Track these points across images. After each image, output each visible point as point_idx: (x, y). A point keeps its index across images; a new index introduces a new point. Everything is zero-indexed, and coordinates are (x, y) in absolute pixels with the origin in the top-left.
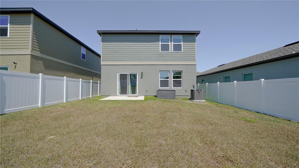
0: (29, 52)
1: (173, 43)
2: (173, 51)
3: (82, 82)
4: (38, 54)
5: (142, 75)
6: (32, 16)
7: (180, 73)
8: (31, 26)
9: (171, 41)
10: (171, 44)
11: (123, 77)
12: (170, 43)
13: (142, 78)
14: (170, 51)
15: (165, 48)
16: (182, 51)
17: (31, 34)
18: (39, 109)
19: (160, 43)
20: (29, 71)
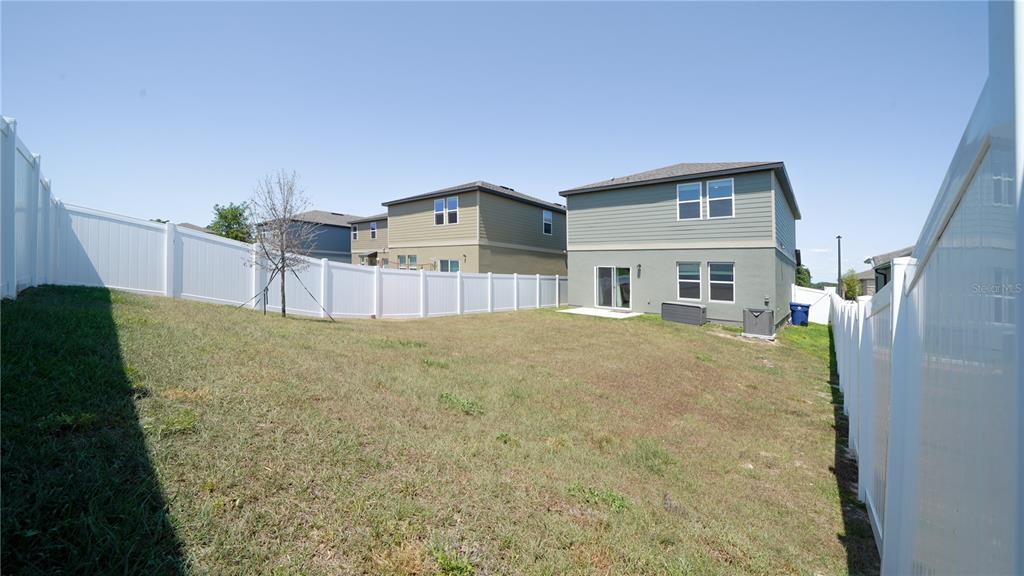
0: (476, 241)
1: (708, 199)
2: (708, 217)
3: (540, 279)
4: (485, 242)
5: (639, 270)
6: (478, 193)
7: (729, 267)
8: (478, 207)
9: (704, 195)
10: (704, 203)
11: (604, 273)
12: (701, 200)
13: (639, 276)
14: (701, 218)
15: (689, 211)
16: (734, 216)
17: (478, 214)
18: (489, 313)
19: (678, 202)
20: (478, 270)
